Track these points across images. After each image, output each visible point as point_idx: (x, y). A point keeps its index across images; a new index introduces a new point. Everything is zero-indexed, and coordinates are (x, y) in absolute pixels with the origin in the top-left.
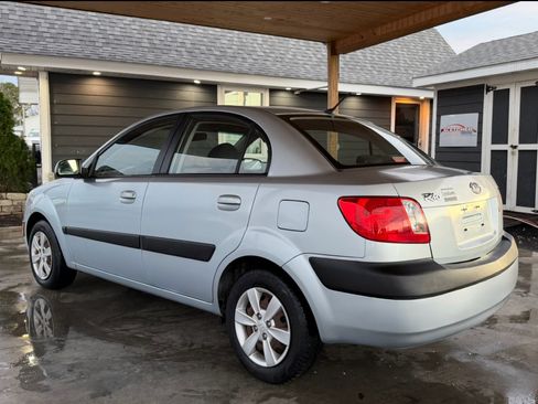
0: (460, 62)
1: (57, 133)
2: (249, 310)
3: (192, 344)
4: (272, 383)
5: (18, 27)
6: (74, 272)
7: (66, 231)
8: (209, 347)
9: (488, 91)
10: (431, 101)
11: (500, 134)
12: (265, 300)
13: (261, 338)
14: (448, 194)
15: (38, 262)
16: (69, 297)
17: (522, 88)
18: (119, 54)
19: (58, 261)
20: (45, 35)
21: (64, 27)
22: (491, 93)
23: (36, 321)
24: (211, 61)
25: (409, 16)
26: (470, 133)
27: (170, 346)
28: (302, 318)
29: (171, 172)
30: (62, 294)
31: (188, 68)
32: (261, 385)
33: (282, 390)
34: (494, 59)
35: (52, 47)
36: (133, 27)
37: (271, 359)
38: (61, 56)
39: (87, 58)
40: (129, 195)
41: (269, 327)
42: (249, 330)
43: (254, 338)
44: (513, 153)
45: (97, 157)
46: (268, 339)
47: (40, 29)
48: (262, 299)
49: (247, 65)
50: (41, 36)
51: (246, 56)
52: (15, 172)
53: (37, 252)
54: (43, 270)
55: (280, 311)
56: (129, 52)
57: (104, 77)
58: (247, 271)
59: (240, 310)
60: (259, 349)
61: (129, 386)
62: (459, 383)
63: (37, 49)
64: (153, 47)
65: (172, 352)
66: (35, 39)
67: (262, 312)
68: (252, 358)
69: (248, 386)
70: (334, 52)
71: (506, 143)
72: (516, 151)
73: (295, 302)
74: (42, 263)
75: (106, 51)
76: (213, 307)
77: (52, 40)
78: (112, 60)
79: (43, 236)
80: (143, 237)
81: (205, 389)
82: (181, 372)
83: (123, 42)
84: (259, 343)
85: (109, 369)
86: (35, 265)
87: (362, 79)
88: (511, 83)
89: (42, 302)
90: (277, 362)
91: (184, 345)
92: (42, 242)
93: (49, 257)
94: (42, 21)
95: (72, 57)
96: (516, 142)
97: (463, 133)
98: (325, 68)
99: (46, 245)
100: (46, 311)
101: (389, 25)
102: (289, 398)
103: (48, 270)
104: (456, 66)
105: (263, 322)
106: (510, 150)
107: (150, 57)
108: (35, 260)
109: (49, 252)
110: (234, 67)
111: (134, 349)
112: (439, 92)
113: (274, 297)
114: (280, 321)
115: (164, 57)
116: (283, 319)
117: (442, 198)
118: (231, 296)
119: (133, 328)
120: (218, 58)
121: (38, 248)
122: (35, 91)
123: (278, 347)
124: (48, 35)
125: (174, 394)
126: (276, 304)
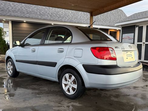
0: (129, 19)
1: (14, 38)
2: (66, 80)
3: (51, 90)
4: (72, 99)
5: (3, 8)
6: (19, 72)
7: (17, 61)
8: (55, 91)
9: (137, 27)
10: (120, 30)
11: (140, 39)
12: (70, 77)
13: (69, 87)
14: (122, 47)
15: (9, 70)
16: (17, 79)
17: (147, 26)
18: (31, 16)
19: (14, 69)
20: (10, 11)
21: (16, 8)
22: (138, 27)
23: (8, 86)
24: (57, 18)
25: (113, 4)
26: (131, 39)
27: (45, 90)
28: (80, 81)
29: (45, 43)
30: (15, 79)
31: (50, 20)
32: (69, 100)
33: (75, 101)
34: (139, 17)
35: (13, 14)
36: (35, 9)
37: (72, 92)
38: (15, 16)
39: (22, 17)
40: (34, 50)
41: (71, 84)
42: (66, 85)
43: (67, 87)
44: (143, 45)
45: (25, 40)
46: (71, 87)
47: (9, 9)
48: (69, 77)
49: (67, 20)
50: (9, 11)
51: (67, 17)
52: (3, 49)
53: (9, 67)
54: (10, 72)
55: (74, 80)
56: (34, 16)
57: (27, 23)
58: (66, 69)
59: (63, 80)
60: (69, 90)
61: (33, 99)
62: (124, 101)
63: (8, 14)
64: (40, 14)
65: (45, 92)
66: (8, 12)
67: (69, 80)
68: (67, 92)
69: (65, 100)
70: (92, 15)
71: (142, 42)
72: (145, 44)
73: (79, 77)
74: (10, 70)
75: (27, 15)
76: (56, 80)
77: (12, 12)
78: (29, 18)
79: (10, 63)
80: (38, 61)
81: (54, 100)
82: (47, 96)
83: (32, 13)
84: (69, 89)
85: (28, 95)
86: (8, 71)
87: (100, 24)
88: (143, 24)
89: (10, 81)
90: (73, 93)
91: (48, 90)
92: (10, 65)
93: (12, 68)
94: (10, 7)
95: (18, 17)
96: (145, 42)
97: (129, 39)
98: (89, 21)
99: (11, 65)
100: (11, 83)
101: (108, 7)
102: (76, 102)
103: (12, 72)
104: (128, 20)
105: (70, 83)
106: (143, 44)
107: (40, 17)
108: (8, 69)
109: (12, 67)
110: (63, 20)
111: (35, 91)
112: (122, 27)
113: (73, 76)
114: (74, 82)
115: (44, 17)
116: (75, 82)
117: (120, 48)
118: (61, 76)
119: (35, 86)
120: (59, 18)
121: (9, 66)
122: (8, 28)
123: (74, 89)
124: (11, 11)
125: (45, 101)
126: (73, 77)
